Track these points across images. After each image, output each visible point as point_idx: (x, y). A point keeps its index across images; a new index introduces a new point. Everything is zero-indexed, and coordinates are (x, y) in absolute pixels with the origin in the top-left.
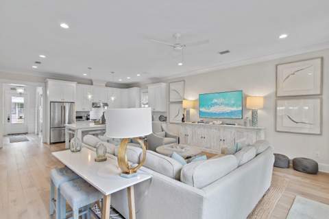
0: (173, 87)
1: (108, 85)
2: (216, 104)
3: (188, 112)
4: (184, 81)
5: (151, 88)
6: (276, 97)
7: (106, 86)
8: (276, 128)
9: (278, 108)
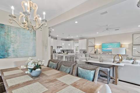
0: (89, 40)
1: (62, 39)
2: (109, 47)
3: (97, 50)
4: (95, 38)
5: (80, 41)
6: (133, 44)
7: (61, 40)
8: (132, 55)
9: (133, 49)
